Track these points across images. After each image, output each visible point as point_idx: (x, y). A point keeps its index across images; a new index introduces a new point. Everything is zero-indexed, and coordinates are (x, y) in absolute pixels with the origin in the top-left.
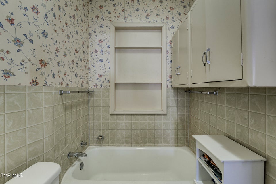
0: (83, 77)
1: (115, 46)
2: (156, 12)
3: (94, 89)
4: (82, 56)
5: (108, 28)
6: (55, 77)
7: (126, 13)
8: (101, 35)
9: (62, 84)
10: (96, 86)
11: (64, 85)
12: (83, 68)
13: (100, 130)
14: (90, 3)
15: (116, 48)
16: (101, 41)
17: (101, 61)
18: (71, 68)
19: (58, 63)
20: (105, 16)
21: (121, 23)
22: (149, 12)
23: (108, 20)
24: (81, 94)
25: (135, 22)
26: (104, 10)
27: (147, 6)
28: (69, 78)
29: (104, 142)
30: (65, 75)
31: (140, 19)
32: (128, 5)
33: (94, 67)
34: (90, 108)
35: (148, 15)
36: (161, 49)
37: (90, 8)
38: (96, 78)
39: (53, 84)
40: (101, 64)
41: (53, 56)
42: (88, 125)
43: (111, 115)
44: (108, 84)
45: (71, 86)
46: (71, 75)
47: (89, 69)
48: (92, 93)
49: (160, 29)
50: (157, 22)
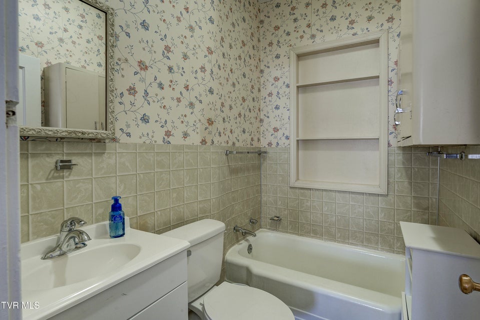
0: (253, 133)
1: (297, 83)
2: (368, 13)
3: (268, 149)
4: (251, 104)
5: (286, 57)
6: (220, 136)
7: (314, 28)
8: (277, 70)
9: (228, 142)
10: (270, 144)
11: (230, 143)
12: (253, 120)
13: (276, 208)
14: (261, 26)
15: (298, 87)
16: (276, 79)
17: (277, 108)
18: (238, 123)
19: (224, 119)
20: (281, 40)
21: (307, 45)
22: (353, 17)
23: (287, 45)
24: (250, 155)
25: (330, 39)
26: (280, 32)
27: (350, 7)
28: (235, 135)
29: (281, 227)
30: (231, 132)
31: (337, 32)
32: (316, 14)
33: (268, 117)
34: (262, 176)
35: (352, 22)
36: (378, 77)
37: (261, 34)
38: (270, 134)
39: (219, 143)
40: (277, 112)
41: (219, 112)
42: (260, 199)
43: (291, 188)
44: (287, 142)
45: (237, 144)
46: (238, 132)
47: (261, 121)
48: (265, 155)
49: (376, 42)
50: (368, 31)
